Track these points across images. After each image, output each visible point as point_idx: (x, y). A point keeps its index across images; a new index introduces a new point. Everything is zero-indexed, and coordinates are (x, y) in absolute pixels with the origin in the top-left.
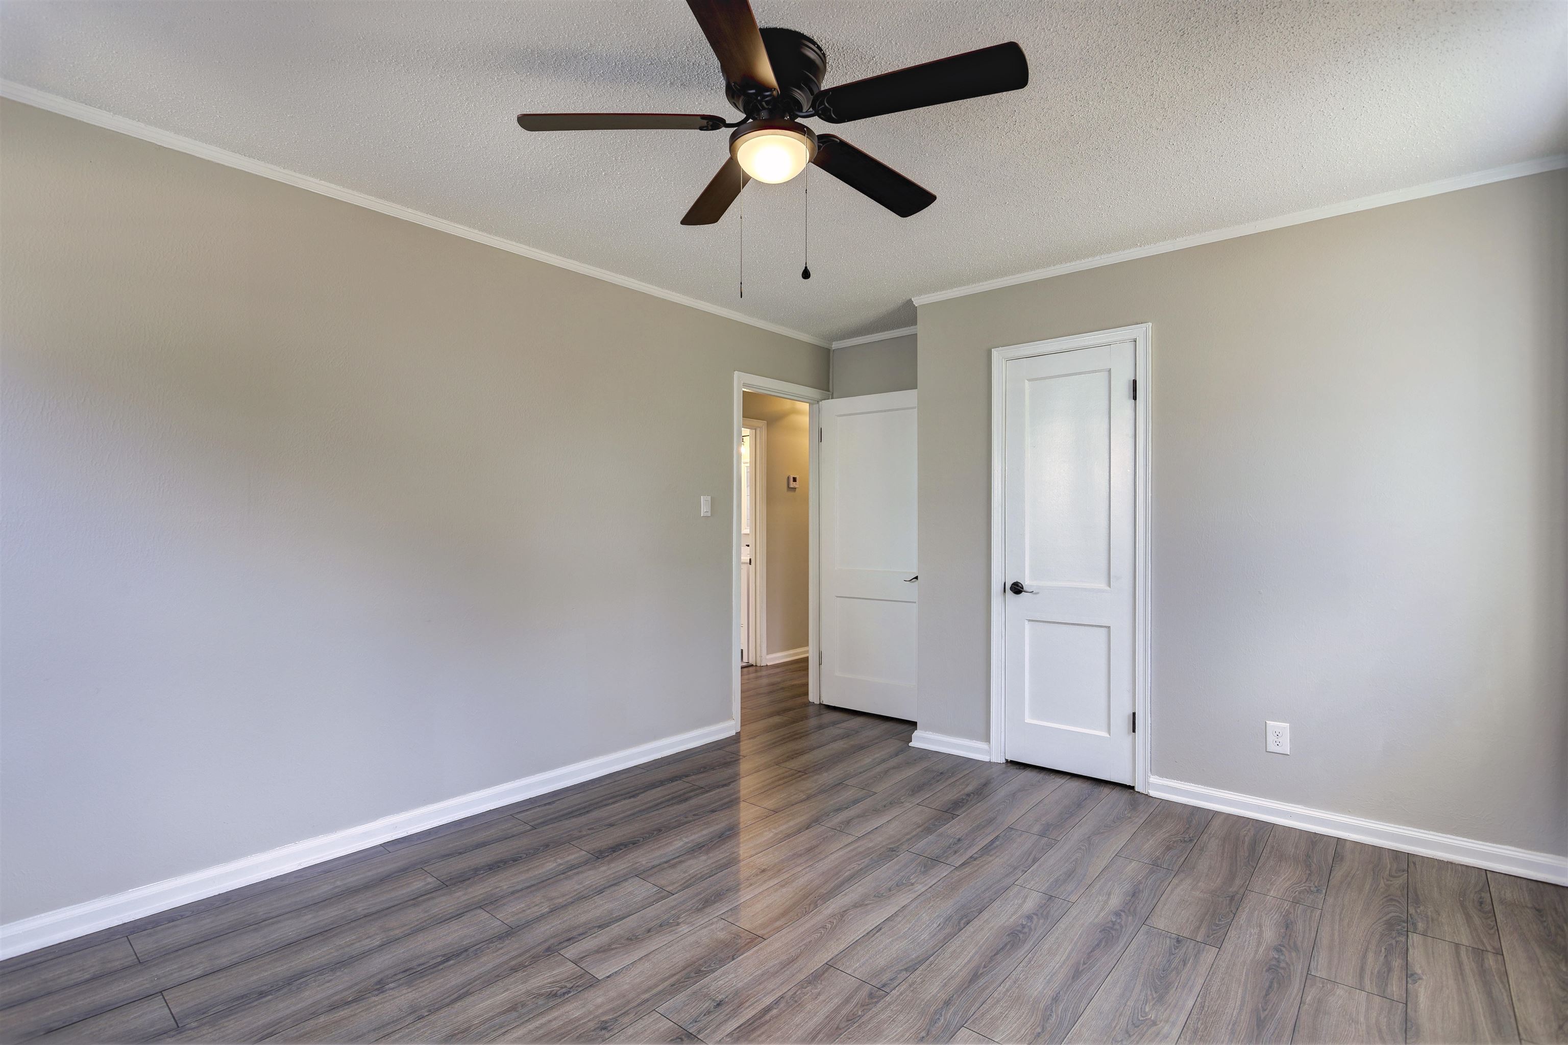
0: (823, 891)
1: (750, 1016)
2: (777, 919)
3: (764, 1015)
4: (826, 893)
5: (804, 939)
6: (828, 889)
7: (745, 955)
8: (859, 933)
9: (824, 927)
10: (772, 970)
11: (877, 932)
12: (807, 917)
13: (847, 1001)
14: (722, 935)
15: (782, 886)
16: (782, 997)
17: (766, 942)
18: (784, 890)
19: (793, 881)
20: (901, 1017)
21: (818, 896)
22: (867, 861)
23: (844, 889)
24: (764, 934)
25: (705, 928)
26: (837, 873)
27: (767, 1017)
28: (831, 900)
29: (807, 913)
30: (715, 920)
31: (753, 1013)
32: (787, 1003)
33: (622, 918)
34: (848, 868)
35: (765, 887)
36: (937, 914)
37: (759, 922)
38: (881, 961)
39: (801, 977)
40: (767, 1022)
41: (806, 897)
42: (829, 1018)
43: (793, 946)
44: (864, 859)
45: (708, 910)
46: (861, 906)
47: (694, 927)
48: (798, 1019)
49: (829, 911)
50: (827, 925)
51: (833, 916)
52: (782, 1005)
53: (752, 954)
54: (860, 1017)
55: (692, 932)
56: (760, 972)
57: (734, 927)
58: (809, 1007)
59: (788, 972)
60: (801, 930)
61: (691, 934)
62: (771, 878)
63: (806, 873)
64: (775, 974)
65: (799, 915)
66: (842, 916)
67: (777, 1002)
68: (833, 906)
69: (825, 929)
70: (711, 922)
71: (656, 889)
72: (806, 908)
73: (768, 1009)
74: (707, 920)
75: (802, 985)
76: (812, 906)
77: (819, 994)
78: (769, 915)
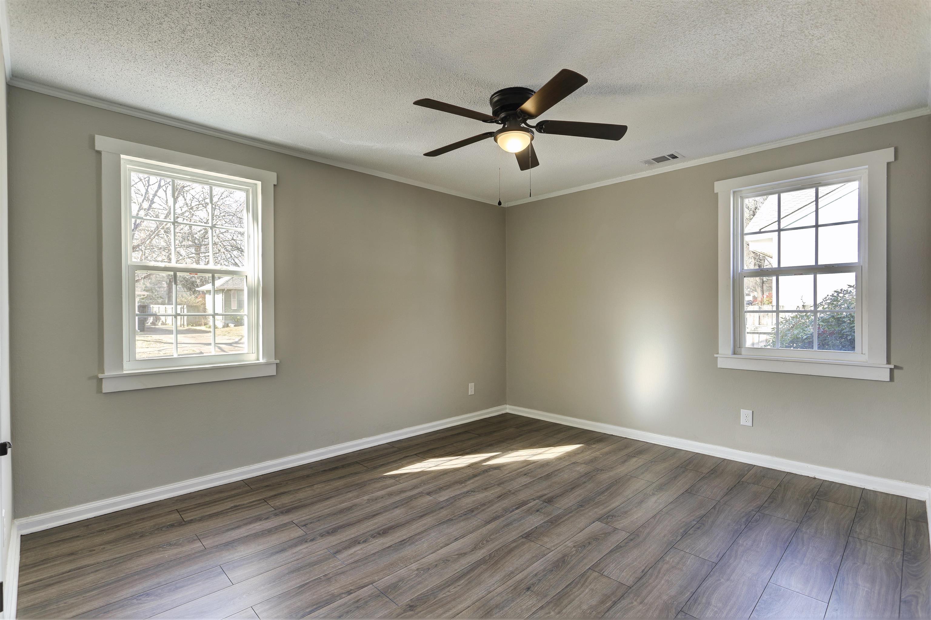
0: (484, 567)
1: (524, 507)
2: (515, 547)
3: (518, 507)
4: (481, 565)
5: (500, 535)
6: (479, 568)
7: (531, 529)
8: (468, 538)
9: (487, 541)
10: (517, 522)
11: (458, 538)
12: (497, 548)
13: (483, 510)
14: (546, 539)
15: (512, 573)
16: (511, 512)
17: (521, 534)
18: (511, 569)
19: (505, 577)
20: (463, 505)
21: (488, 562)
22: (441, 596)
23: (469, 567)
24: (522, 539)
25: (557, 544)
26: (469, 582)
27: (517, 506)
28: (479, 559)
29: (496, 551)
30: (553, 548)
31: (523, 508)
32: (509, 510)
33: (613, 551)
34: (459, 588)
35: (525, 573)
36: (416, 547)
37: (526, 546)
38: (462, 524)
39: (502, 519)
40: (517, 505)
41: (497, 562)
42: (492, 505)
43: (506, 532)
44: (443, 598)
45: (560, 556)
46: (461, 554)
47: (565, 544)
48: (505, 505)
49: (483, 551)
50: (485, 543)
51: (481, 548)
52: (511, 509)
53: (527, 529)
54: (480, 505)
55: (563, 542)
56: (522, 521)
57: (540, 543)
58: (500, 509)
59: (508, 521)
60: (501, 541)
61: (564, 540)
62: (521, 581)
63: (494, 584)
64: (515, 520)
65: (501, 549)
66: (475, 548)
67: (513, 511)
68: (479, 555)
69: (487, 540)
70: (555, 547)
71: (605, 573)
72: (497, 554)
73: (517, 509)
74: (558, 549)
75: (503, 516)
76: (493, 555)
77: (495, 513)
78: (520, 550)
